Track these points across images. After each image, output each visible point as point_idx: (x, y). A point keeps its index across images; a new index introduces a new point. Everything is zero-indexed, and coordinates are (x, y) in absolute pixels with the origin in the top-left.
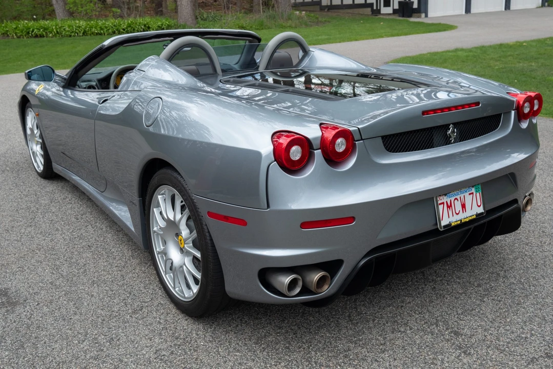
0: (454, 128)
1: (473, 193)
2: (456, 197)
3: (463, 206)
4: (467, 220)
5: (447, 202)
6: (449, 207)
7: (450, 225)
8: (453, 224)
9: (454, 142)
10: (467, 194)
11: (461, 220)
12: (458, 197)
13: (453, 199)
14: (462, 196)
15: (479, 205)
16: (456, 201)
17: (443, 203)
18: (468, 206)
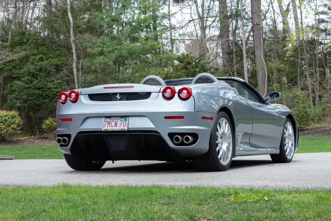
0: (120, 95)
1: (122, 121)
2: (113, 120)
3: (116, 125)
4: (116, 130)
5: (108, 121)
6: (109, 123)
7: (107, 129)
8: (108, 130)
9: (119, 101)
10: (119, 121)
11: (113, 129)
12: (114, 121)
13: (111, 121)
14: (116, 121)
15: (124, 125)
16: (113, 122)
17: (106, 121)
18: (118, 125)
